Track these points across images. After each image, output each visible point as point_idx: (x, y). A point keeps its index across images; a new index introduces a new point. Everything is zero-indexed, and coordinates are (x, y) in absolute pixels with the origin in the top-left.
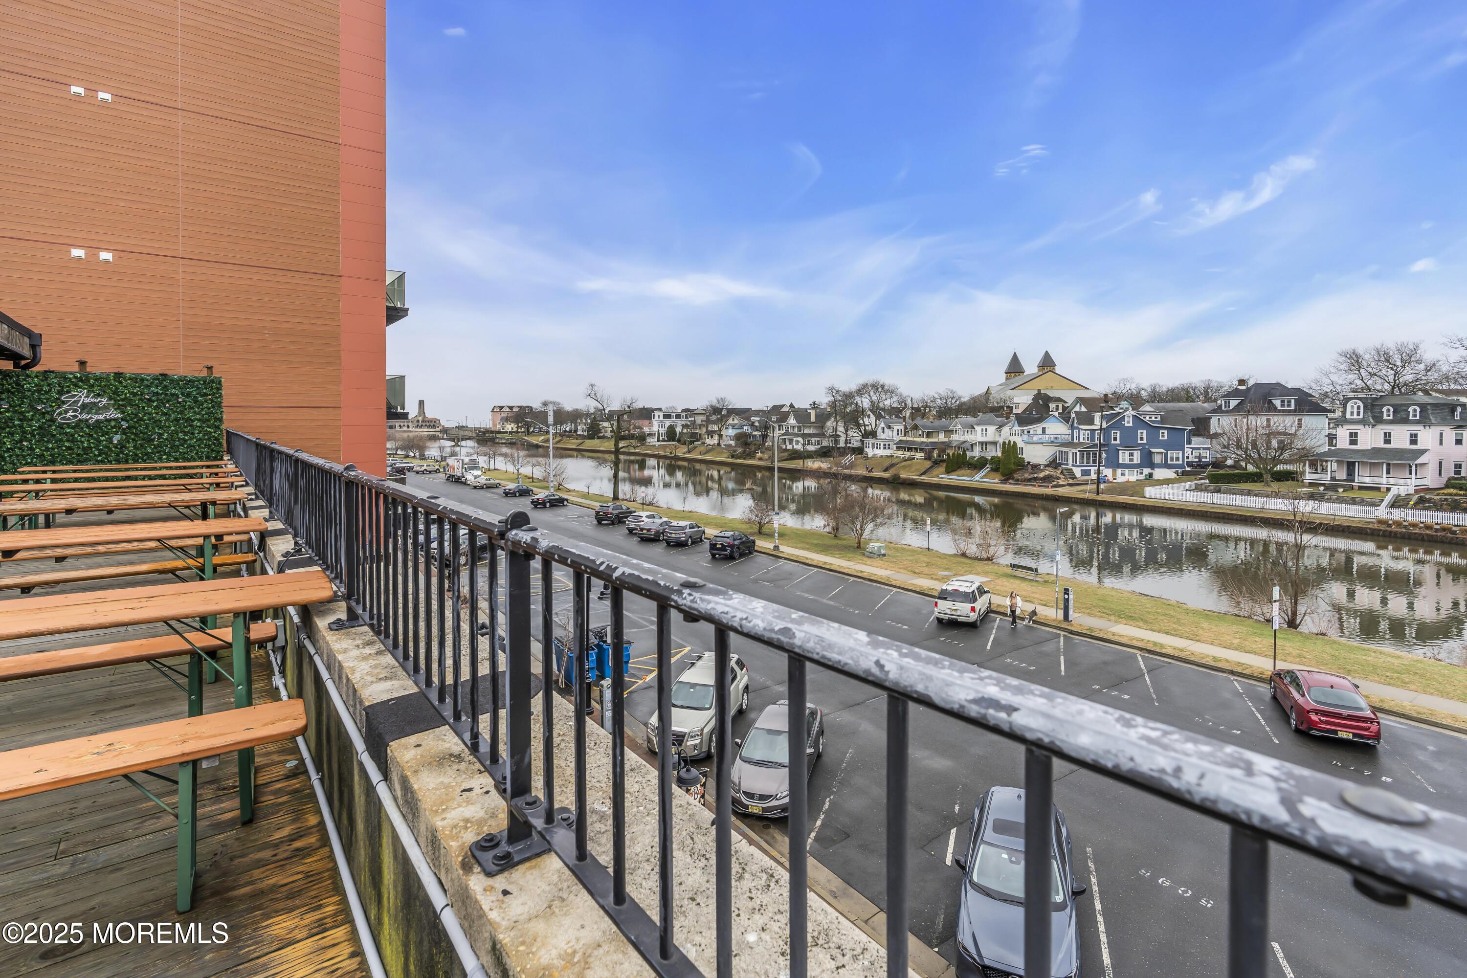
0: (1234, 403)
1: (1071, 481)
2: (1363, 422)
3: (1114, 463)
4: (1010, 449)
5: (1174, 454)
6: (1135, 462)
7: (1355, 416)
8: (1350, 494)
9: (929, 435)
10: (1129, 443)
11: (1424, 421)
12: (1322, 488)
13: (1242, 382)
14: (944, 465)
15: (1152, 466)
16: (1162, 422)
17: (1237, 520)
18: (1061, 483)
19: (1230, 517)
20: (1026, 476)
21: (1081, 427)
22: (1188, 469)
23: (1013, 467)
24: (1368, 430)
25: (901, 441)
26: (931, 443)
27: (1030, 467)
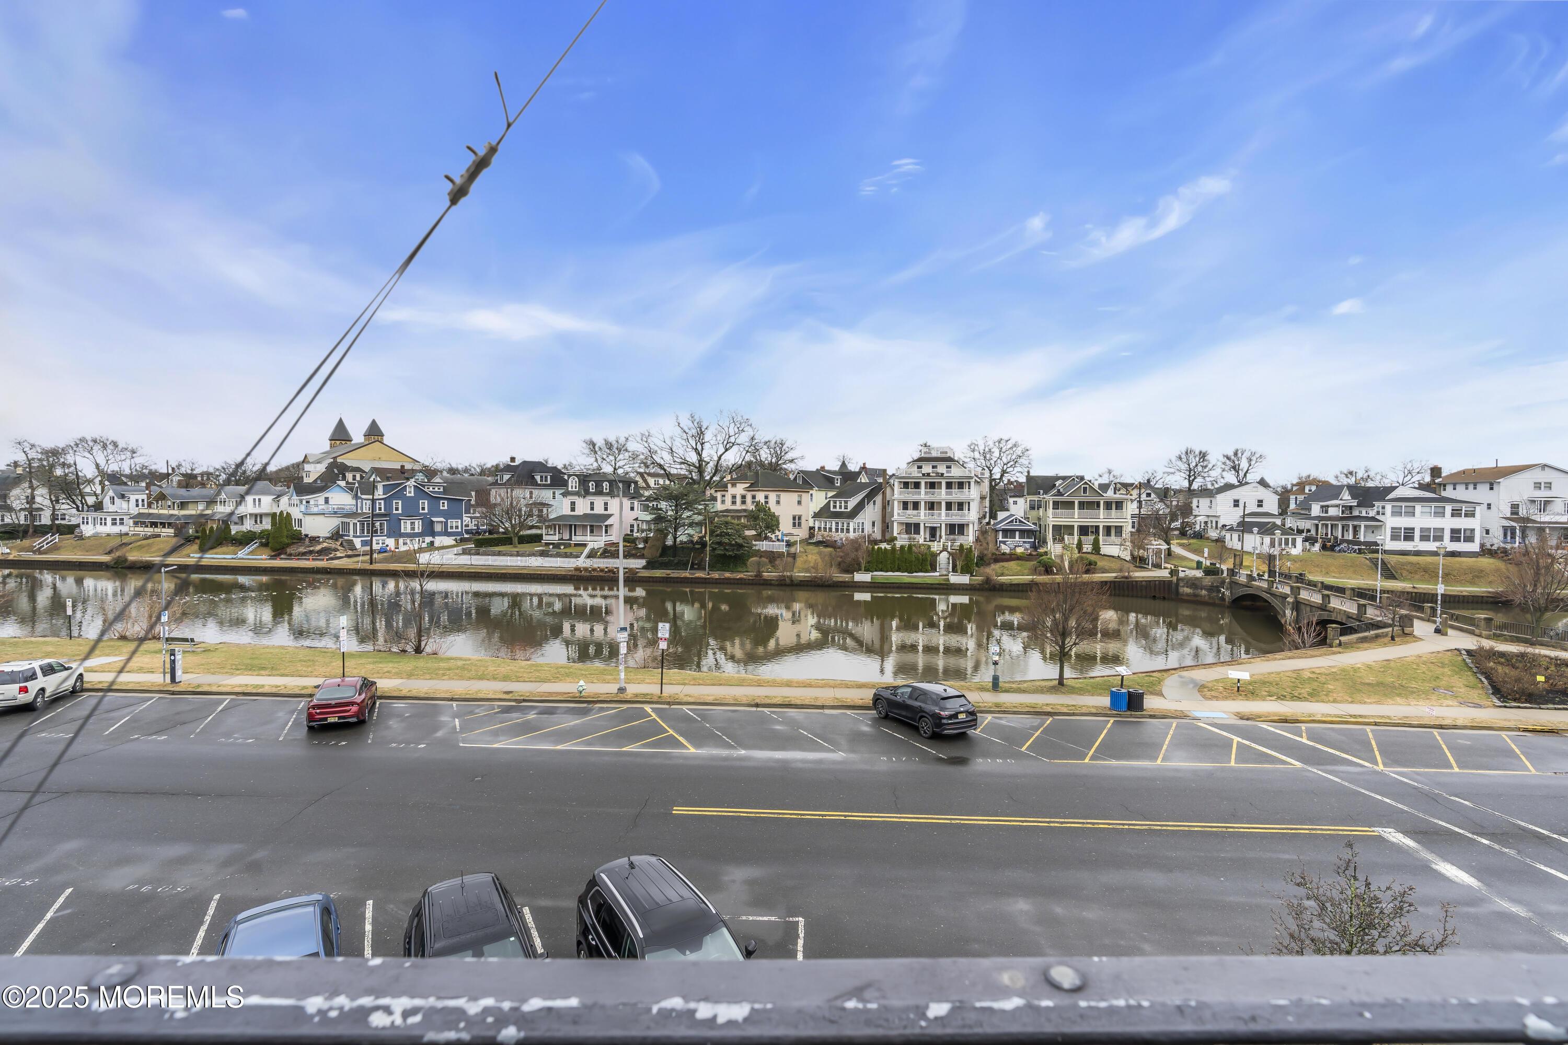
0: (506, 477)
1: (350, 553)
2: (577, 494)
3: (395, 533)
4: (282, 521)
5: (453, 523)
6: (416, 531)
7: (574, 489)
8: (568, 550)
9: (183, 505)
10: (411, 512)
11: (611, 494)
12: (551, 547)
13: (513, 459)
14: (198, 541)
15: (433, 534)
16: (445, 492)
17: (485, 577)
18: (339, 554)
19: (480, 575)
20: (302, 549)
21: (363, 497)
22: (466, 536)
23: (286, 541)
24: (581, 499)
25: (140, 515)
26: (184, 516)
27: (307, 540)
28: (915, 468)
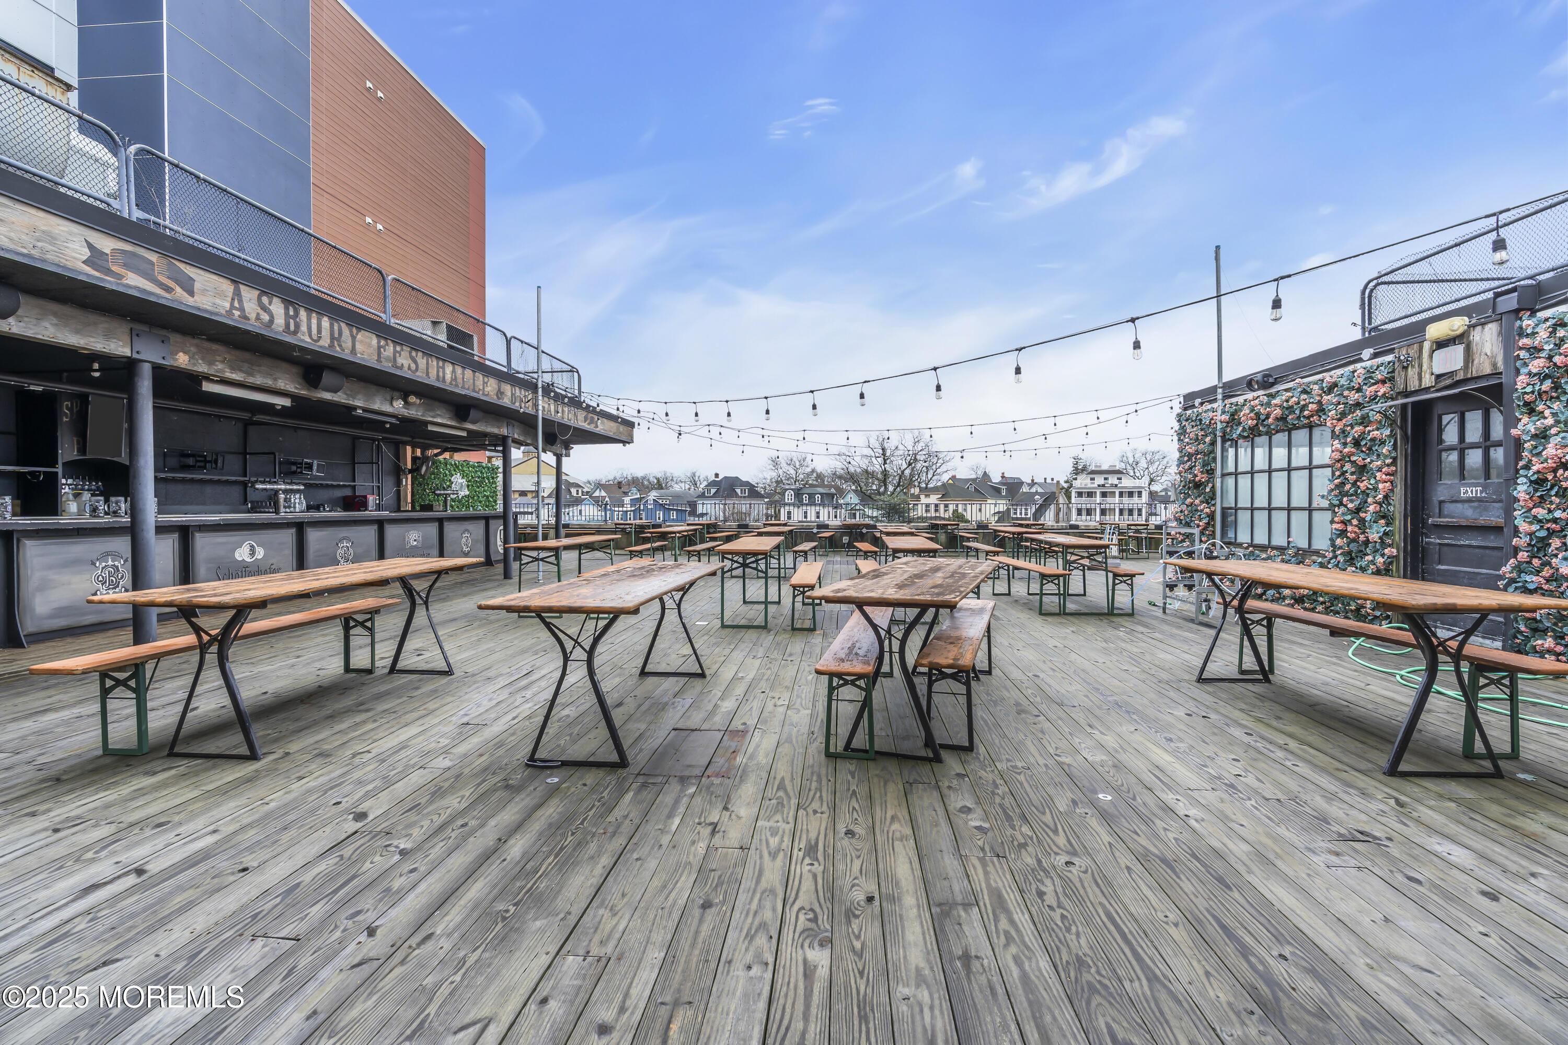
0: (713, 491)
2: (794, 505)
7: (790, 501)
11: (823, 504)
13: (717, 475)
24: (796, 509)
28: (1089, 481)
